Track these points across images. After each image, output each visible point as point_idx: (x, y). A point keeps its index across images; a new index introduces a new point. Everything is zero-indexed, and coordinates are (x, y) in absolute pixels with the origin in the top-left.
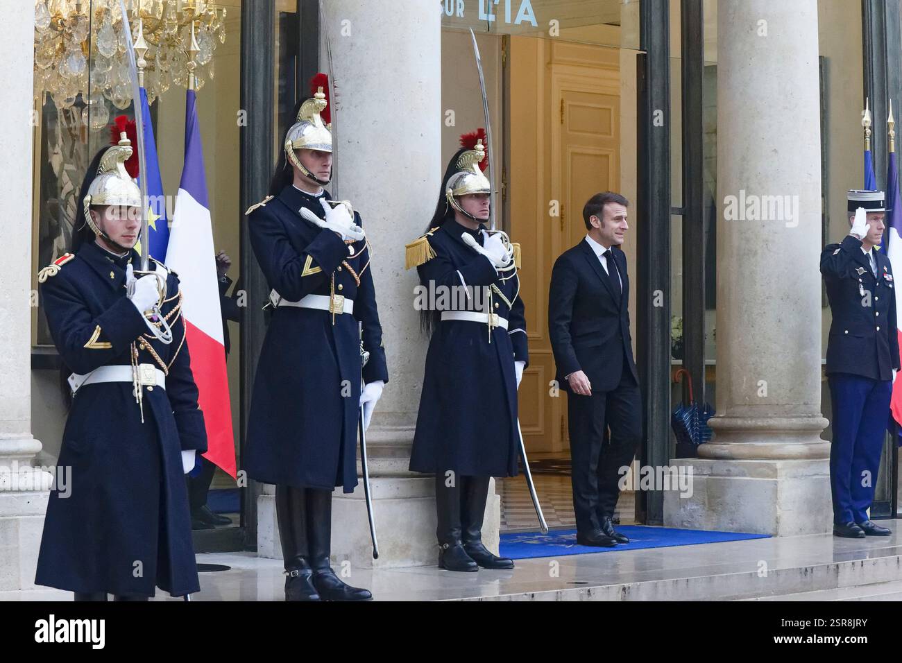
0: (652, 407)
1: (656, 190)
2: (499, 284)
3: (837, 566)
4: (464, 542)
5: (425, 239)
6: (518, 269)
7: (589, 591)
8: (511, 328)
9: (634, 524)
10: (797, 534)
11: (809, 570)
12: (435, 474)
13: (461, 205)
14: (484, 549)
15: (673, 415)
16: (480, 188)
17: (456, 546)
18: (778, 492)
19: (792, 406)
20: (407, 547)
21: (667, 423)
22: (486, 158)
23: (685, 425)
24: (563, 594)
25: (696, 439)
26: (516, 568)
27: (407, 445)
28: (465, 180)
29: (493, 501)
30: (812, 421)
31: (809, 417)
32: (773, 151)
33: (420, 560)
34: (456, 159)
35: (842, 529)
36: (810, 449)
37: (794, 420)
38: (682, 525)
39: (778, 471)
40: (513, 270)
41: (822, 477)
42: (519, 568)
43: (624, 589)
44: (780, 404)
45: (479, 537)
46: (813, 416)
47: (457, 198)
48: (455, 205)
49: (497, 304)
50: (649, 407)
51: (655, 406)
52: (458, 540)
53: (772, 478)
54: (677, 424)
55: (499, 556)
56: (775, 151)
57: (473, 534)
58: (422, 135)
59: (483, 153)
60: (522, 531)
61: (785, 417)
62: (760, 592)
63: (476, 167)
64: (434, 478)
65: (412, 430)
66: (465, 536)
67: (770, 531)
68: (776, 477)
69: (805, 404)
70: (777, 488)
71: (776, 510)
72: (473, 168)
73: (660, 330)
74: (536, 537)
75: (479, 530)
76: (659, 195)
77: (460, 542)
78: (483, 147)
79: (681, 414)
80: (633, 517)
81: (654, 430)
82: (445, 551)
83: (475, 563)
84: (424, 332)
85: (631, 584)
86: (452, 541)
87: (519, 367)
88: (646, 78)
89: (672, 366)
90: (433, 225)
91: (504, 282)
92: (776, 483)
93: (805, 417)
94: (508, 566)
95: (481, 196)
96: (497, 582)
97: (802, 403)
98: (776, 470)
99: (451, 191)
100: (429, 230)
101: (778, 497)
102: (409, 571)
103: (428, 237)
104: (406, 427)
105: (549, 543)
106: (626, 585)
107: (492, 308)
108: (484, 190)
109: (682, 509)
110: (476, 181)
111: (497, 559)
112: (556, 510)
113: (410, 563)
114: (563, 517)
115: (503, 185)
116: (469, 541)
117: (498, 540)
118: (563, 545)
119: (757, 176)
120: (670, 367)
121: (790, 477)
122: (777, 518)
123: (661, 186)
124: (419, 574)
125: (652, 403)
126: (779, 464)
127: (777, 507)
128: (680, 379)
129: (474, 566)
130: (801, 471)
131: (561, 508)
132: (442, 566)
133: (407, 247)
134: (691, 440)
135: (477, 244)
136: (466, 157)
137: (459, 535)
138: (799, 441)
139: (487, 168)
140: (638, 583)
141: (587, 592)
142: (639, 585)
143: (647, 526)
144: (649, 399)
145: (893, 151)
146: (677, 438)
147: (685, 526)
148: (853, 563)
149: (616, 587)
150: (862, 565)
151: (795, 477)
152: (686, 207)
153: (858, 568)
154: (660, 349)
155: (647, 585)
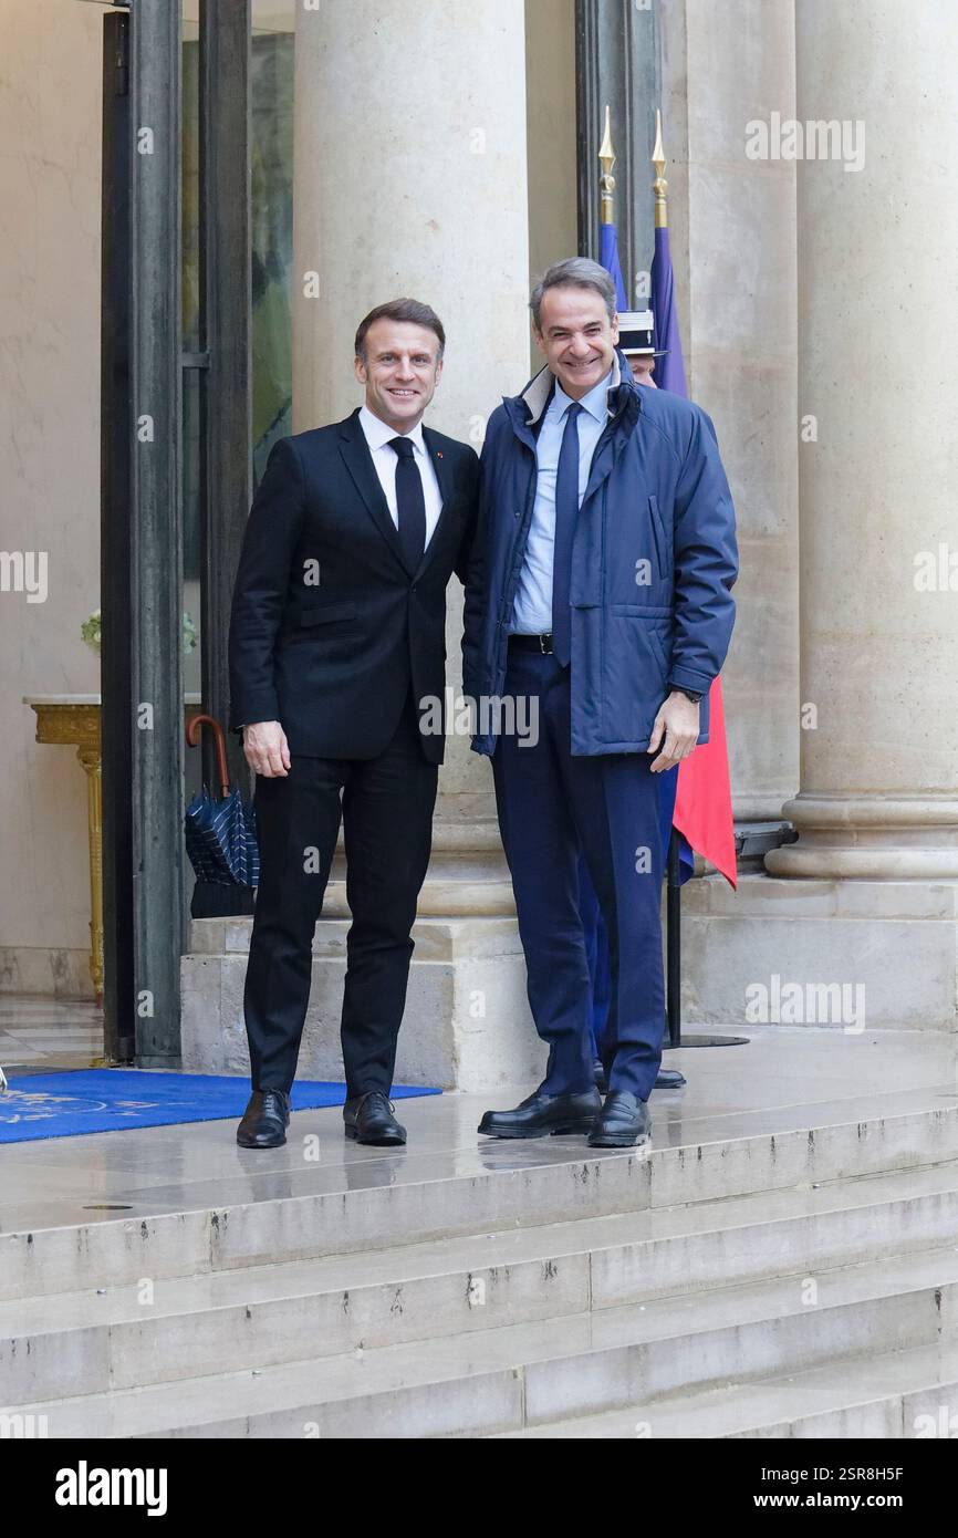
0: (143, 801)
1: (148, 314)
3: (649, 1159)
7: (144, 1226)
9: (101, 1064)
11: (590, 1170)
15: (188, 818)
18: (457, 991)
19: (474, 797)
23: (217, 842)
24: (91, 1233)
32: (428, 224)
38: (227, 1066)
39: (454, 943)
43: (215, 1220)
44: (446, 792)
50: (136, 801)
51: (148, 798)
53: (441, 959)
54: (199, 838)
56: (433, 224)
61: (459, 822)
67: (438, 1081)
68: (450, 958)
70: (452, 981)
71: (450, 1033)
73: (157, 627)
76: (155, 325)
79: (207, 816)
80: (100, 1047)
85: (229, 1209)
89: (186, 706)
92: (449, 972)
98: (449, 941)
101: (456, 1002)
106: (219, 1211)
109: (225, 1031)
119: (391, 280)
120: (182, 713)
121: (479, 958)
122: (454, 1048)
123: (159, 304)
125: (143, 787)
126: (456, 928)
127: (454, 1024)
128: (196, 737)
134: (230, 877)
140: (244, 1206)
141: (138, 1229)
142: (247, 1211)
143: (136, 1069)
144: (136, 781)
145: (663, 224)
146: (197, 872)
147: (235, 1071)
148: (681, 1153)
149: (198, 1215)
150: (700, 1157)
151: (488, 957)
152: (208, 352)
153: (691, 1163)
154: (159, 675)
155: (262, 1209)
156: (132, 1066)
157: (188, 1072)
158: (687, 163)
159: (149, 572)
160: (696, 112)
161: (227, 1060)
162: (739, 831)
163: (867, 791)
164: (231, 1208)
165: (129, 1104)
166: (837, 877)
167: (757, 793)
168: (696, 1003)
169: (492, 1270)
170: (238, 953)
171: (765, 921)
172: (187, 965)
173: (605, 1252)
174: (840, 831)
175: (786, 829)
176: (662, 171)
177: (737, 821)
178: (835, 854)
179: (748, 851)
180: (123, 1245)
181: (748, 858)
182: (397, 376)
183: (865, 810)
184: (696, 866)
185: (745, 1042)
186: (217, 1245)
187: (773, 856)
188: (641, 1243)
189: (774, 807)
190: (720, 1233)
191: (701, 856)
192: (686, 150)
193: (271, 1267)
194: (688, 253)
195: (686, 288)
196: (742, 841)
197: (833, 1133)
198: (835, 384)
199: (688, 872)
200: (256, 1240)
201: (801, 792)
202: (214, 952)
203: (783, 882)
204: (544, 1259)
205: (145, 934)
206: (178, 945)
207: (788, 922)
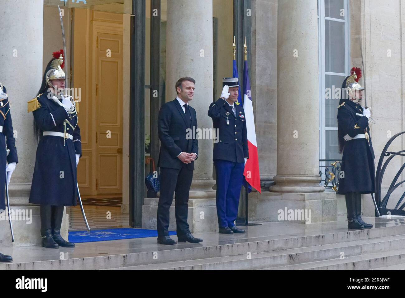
0: (136, 174)
1: (138, 77)
2: (69, 120)
3: (221, 247)
4: (53, 235)
5: (36, 99)
6: (77, 112)
8: (74, 139)
9: (128, 227)
10: (202, 232)
11: (208, 249)
12: (40, 204)
13: (52, 84)
14: (61, 238)
15: (146, 179)
16: (61, 76)
17: (49, 237)
18: (194, 214)
19: (199, 175)
20: (28, 237)
21: (143, 182)
22: (64, 63)
23: (151, 183)
24: (97, 259)
25: (156, 189)
26: (75, 247)
27: (27, 191)
28: (54, 72)
29: (66, 217)
30: (208, 181)
31: (207, 179)
33: (33, 243)
34: (50, 63)
35: (222, 230)
36: (208, 194)
37: (200, 181)
38: (150, 228)
40: (75, 113)
41: (214, 206)
42: (77, 247)
43: (124, 257)
45: (59, 233)
46: (209, 179)
47: (50, 80)
48: (50, 84)
49: (68, 129)
51: (138, 174)
52: (50, 234)
53: (191, 207)
54: (148, 183)
55: (68, 241)
56: (192, 60)
57: (57, 231)
58: (34, 53)
59: (62, 61)
60: (78, 230)
61: (196, 180)
62: (186, 258)
63: (59, 67)
64: (40, 206)
65: (30, 185)
66: (53, 233)
68: (193, 207)
69: (205, 174)
70: (193, 211)
72: (58, 67)
73: (140, 140)
74: (85, 233)
75: (59, 230)
76: (140, 80)
77: (51, 235)
78: (62, 58)
79: (149, 178)
80: (128, 224)
81: (137, 185)
82: (44, 239)
83: (57, 245)
84: (36, 140)
85: (127, 254)
86: (47, 234)
87: (77, 157)
88: (134, 27)
89: (145, 156)
90: (40, 93)
91: (71, 119)
92: (193, 209)
93: (205, 179)
94: (72, 246)
95: (61, 80)
96: (67, 253)
97: (204, 173)
98: (193, 203)
99: (48, 77)
100: (38, 95)
102: (29, 248)
103: (38, 98)
104: (27, 184)
105: (91, 236)
106: (125, 255)
107: (66, 130)
108: (63, 77)
109: (150, 221)
110: (59, 73)
111: (67, 243)
112: (94, 221)
113: (29, 244)
114: (97, 224)
115: (70, 75)
116: (55, 235)
117: (67, 234)
118: (96, 237)
119: (184, 71)
120: (145, 157)
121: (199, 207)
122: (193, 225)
123: (141, 76)
124: (33, 249)
125: (137, 172)
126: (194, 201)
127: (193, 220)
128: (149, 163)
129: (57, 246)
130: (204, 204)
131: (96, 220)
132: (43, 246)
133: (28, 103)
134: (154, 190)
135: (59, 101)
136: (55, 62)
137: (51, 232)
138: (203, 190)
139: (64, 67)
140: (131, 254)
141: (107, 258)
142: (131, 255)
143: (134, 228)
144: (135, 171)
145: (246, 60)
146: (148, 189)
147: (152, 229)
148: (228, 246)
149: (121, 255)
150: (232, 247)
151: (201, 206)
152: (152, 85)
153: (230, 248)
154: (140, 149)
155: (134, 255)
156: (134, 227)
157: (143, 229)
158: (255, 47)
159: (138, 129)
160: (257, 37)
161: (150, 226)
162: (264, 182)
163: (289, 175)
164: (128, 254)
165: (125, 234)
166: (282, 192)
167: (269, 175)
168: (255, 217)
169: (180, 268)
170: (153, 205)
171: (268, 201)
172: (143, 207)
173: (205, 265)
174: (284, 183)
175: (274, 182)
176: (246, 49)
177: (261, 180)
178: (282, 187)
179: (266, 186)
180: (104, 261)
181: (266, 188)
182: (191, 92)
183: (288, 178)
184: (252, 189)
185: (261, 225)
186: (124, 261)
187: (271, 187)
188: (213, 263)
189: (272, 178)
190: (231, 262)
191: (253, 188)
192: (255, 45)
193: (136, 266)
194: (255, 66)
195: (255, 73)
196: (265, 184)
197: (263, 242)
198: (284, 92)
199: (250, 191)
200: (133, 261)
201: (277, 174)
202: (148, 205)
203: (272, 193)
204: (191, 266)
205: (137, 202)
206: (142, 203)
207: (273, 201)
